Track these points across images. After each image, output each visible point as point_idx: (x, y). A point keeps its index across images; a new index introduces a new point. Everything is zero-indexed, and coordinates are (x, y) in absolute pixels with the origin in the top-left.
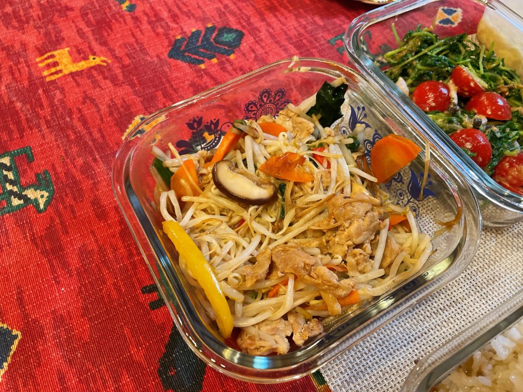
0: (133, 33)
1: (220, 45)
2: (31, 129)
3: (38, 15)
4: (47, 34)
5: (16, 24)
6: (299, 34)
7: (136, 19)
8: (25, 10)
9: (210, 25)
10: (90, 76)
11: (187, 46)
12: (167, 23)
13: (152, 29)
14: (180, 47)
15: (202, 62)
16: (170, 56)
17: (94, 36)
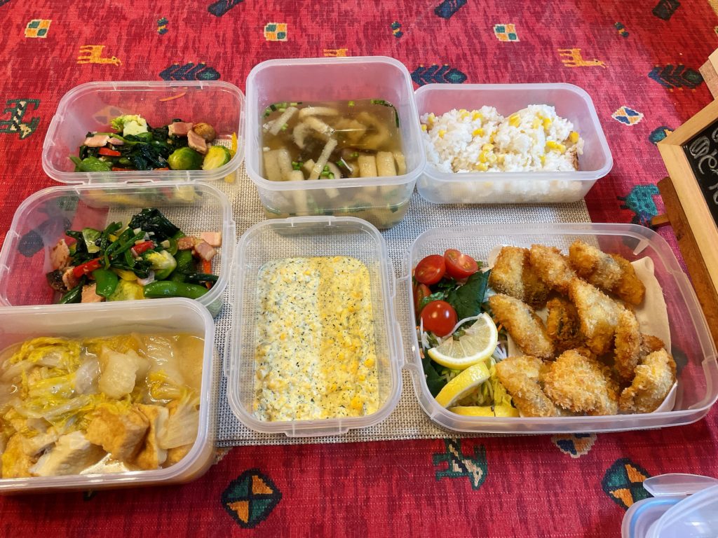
0: (150, 52)
2: (48, 90)
3: (103, 16)
4: (99, 32)
5: (86, 17)
7: (160, 41)
8: (98, 8)
9: (203, 63)
10: (104, 70)
11: (176, 72)
12: (177, 51)
13: (165, 51)
16: (160, 75)
17: (126, 42)
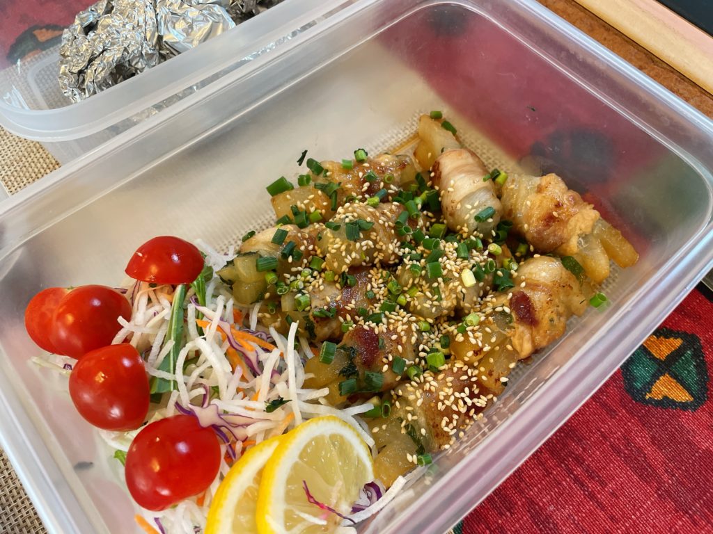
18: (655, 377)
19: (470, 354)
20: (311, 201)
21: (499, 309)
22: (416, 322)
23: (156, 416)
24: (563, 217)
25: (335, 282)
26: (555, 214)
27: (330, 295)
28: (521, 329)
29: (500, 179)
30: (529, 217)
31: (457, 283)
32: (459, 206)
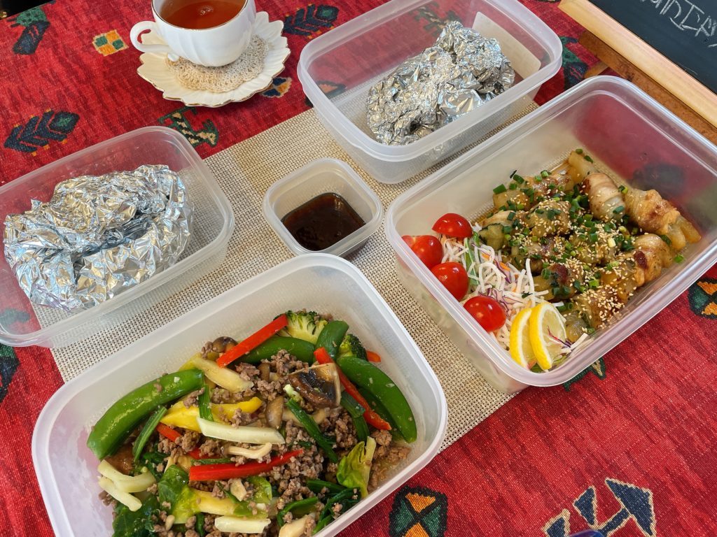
1: (55, 130)
6: (131, 115)
11: (23, 134)
12: (8, 111)
14: (16, 136)
15: (35, 149)
16: (6, 146)
18: (707, 303)
19: (615, 280)
20: (517, 198)
21: (629, 259)
22: (583, 265)
23: (469, 297)
24: (660, 214)
25: (538, 242)
26: (656, 211)
27: (537, 249)
28: (640, 270)
29: (624, 191)
30: (640, 213)
31: (606, 245)
32: (603, 205)
